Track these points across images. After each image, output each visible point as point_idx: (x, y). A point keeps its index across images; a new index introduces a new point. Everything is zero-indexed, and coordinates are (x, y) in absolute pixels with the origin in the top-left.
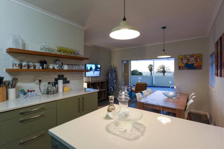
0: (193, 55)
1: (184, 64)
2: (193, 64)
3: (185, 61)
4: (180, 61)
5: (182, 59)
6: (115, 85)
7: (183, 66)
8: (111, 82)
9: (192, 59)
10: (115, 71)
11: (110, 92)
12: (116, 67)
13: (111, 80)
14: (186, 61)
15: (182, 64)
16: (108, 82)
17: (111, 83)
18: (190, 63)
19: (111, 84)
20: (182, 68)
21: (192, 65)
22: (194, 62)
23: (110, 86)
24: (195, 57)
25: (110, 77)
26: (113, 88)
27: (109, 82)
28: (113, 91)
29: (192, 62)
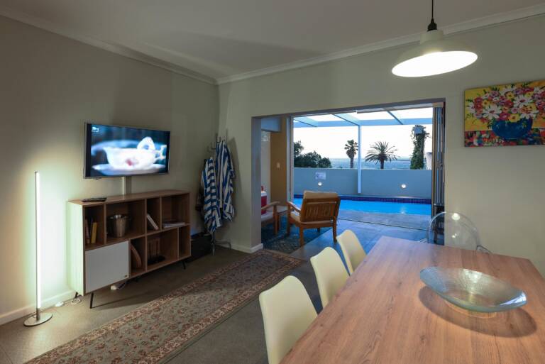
0: (530, 83)
1: (486, 123)
2: (530, 121)
3: (492, 112)
4: (473, 111)
5: (478, 104)
6: (228, 205)
7: (482, 132)
8: (212, 195)
9: (522, 101)
10: (227, 154)
11: (210, 230)
12: (233, 140)
13: (211, 188)
14: (498, 110)
15: (478, 122)
16: (201, 194)
17: (214, 197)
18: (514, 118)
19: (212, 201)
20: (479, 138)
21: (523, 126)
22: (534, 113)
23: (208, 209)
24: (538, 90)
25: (209, 177)
26: (222, 215)
27: (206, 195)
28: (219, 225)
29: (524, 115)
